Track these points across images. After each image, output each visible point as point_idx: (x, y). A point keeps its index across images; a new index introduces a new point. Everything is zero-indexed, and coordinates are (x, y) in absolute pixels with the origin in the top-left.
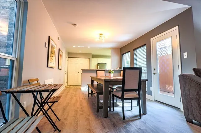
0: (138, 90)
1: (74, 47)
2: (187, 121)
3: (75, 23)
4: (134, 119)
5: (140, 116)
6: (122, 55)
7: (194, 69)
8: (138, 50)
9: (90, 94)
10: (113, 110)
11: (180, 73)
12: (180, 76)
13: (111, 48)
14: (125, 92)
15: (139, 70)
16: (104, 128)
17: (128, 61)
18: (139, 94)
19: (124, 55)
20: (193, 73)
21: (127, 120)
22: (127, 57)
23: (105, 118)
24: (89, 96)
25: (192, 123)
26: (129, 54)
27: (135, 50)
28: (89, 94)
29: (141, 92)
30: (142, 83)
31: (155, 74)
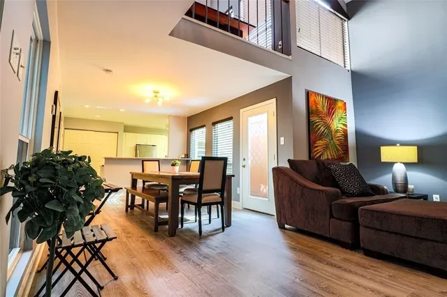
0: (221, 191)
1: (87, 106)
2: (279, 227)
3: (109, 68)
4: (215, 232)
5: (223, 228)
6: (191, 130)
7: (289, 161)
8: (219, 125)
9: (129, 206)
10: (182, 226)
11: (276, 166)
12: (274, 169)
13: (169, 116)
14: (203, 195)
15: (223, 162)
16: (175, 247)
17: (200, 144)
18: (222, 196)
19: (193, 132)
20: (287, 166)
21: (205, 235)
22: (199, 136)
23: (172, 236)
24: (127, 211)
25: (284, 228)
26: (204, 130)
27: (214, 124)
28: (127, 206)
29: (225, 195)
30: (227, 181)
31: (244, 166)
